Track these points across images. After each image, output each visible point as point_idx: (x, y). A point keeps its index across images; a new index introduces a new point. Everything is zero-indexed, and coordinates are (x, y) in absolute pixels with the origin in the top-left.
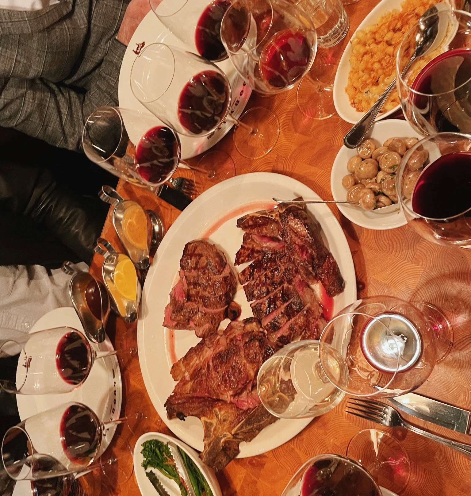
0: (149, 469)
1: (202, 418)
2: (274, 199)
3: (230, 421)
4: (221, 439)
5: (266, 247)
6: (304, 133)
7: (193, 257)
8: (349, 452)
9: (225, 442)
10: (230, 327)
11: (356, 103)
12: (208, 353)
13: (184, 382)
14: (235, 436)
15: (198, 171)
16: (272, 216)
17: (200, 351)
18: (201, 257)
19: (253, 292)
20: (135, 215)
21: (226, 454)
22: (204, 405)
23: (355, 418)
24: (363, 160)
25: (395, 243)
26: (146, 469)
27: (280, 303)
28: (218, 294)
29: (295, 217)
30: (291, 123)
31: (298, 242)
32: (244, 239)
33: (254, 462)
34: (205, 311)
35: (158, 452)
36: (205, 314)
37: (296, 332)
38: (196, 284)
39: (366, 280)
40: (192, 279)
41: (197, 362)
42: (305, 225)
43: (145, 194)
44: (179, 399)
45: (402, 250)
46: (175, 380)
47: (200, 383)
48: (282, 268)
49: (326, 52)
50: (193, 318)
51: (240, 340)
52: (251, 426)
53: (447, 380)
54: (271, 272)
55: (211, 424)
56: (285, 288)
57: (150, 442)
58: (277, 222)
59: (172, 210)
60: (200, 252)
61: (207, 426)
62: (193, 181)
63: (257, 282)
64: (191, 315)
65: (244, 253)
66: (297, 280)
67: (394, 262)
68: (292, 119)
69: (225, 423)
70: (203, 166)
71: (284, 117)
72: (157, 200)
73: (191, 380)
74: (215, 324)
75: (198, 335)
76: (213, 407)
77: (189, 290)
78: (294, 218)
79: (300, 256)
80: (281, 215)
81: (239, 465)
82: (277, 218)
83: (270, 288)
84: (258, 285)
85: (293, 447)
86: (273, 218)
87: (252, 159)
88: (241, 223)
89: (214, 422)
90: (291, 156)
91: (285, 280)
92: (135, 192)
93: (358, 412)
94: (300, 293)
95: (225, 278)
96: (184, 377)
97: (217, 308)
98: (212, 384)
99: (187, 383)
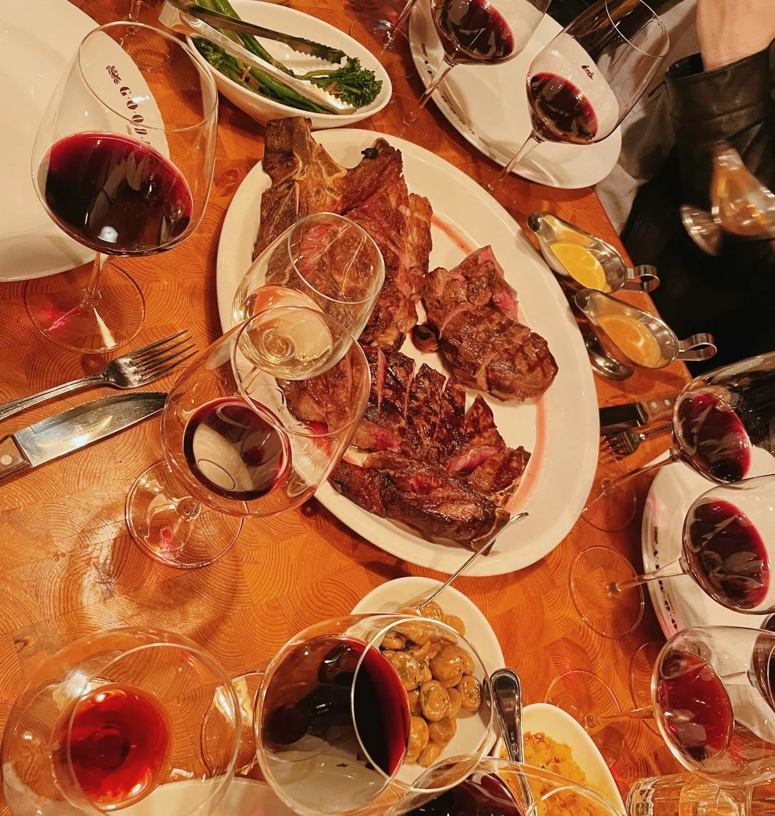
0: (344, 62)
1: (346, 172)
2: (527, 514)
3: (311, 196)
4: (304, 165)
5: (468, 450)
6: (553, 646)
7: (536, 359)
8: (133, 287)
9: (295, 165)
10: (413, 314)
11: (538, 743)
12: (408, 260)
13: (403, 198)
14: (291, 183)
15: (624, 477)
16: (501, 494)
17: (419, 253)
18: (529, 368)
19: (430, 381)
20: (643, 352)
21: (280, 151)
22: (356, 191)
23: (164, 335)
24: (464, 675)
25: (320, 604)
26: (349, 59)
27: (388, 395)
28: (466, 340)
29: (475, 519)
30: (580, 643)
31: (439, 492)
32: (501, 437)
33: (231, 178)
34: (462, 307)
35: (355, 91)
36: (457, 303)
37: (335, 377)
38: (502, 329)
39: (310, 524)
40: (513, 331)
41: (410, 238)
42: (452, 522)
43: (652, 392)
44: (390, 173)
45: (301, 603)
46: (413, 194)
47: (385, 213)
48: (427, 441)
49: (628, 779)
50: (466, 286)
51: (388, 307)
52: (282, 212)
53: (98, 485)
54: (434, 425)
55: (330, 174)
56: (401, 418)
57: (375, 93)
58: (488, 492)
59: (607, 401)
60: (535, 373)
61: (332, 168)
62: (619, 459)
63: (437, 398)
64: (472, 286)
65: (484, 418)
66: (395, 443)
67: (297, 578)
68: (584, 651)
69: (315, 189)
70: (624, 489)
71: (595, 645)
72: (634, 397)
73: (397, 210)
74: (431, 304)
75: (440, 270)
76: (345, 198)
77: (503, 315)
78: (474, 516)
79: (419, 477)
80: (493, 505)
81: (244, 158)
82: (492, 498)
83: (415, 404)
84: (433, 394)
85: (203, 235)
86: (498, 493)
87: (581, 553)
88: (522, 455)
89: (328, 178)
90: (541, 600)
91: (409, 428)
92: (664, 385)
93: (166, 346)
94: (376, 430)
95: (475, 368)
96: (407, 206)
97: (450, 323)
98: (371, 225)
99: (397, 201)
